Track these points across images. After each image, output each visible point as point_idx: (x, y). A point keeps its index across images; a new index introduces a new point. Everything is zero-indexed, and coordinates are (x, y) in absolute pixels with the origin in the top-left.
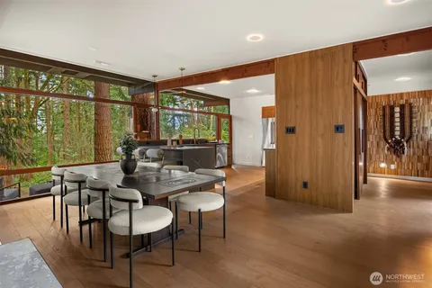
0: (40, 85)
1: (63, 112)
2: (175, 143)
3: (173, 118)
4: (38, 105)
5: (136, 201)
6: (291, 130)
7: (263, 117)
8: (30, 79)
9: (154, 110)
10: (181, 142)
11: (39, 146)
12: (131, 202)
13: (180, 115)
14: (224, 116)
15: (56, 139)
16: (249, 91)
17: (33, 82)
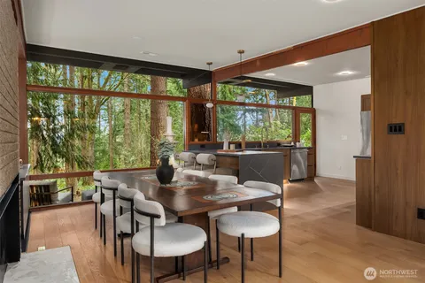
0: (102, 83)
1: (123, 111)
2: (232, 147)
3: (244, 114)
4: (100, 104)
5: (158, 217)
6: (397, 129)
7: (363, 109)
8: (92, 78)
9: (209, 105)
10: (243, 146)
11: (101, 148)
12: (153, 217)
13: (253, 111)
14: (305, 110)
15: (117, 140)
16: (340, 74)
17: (95, 80)
